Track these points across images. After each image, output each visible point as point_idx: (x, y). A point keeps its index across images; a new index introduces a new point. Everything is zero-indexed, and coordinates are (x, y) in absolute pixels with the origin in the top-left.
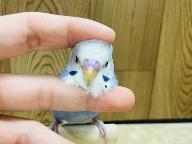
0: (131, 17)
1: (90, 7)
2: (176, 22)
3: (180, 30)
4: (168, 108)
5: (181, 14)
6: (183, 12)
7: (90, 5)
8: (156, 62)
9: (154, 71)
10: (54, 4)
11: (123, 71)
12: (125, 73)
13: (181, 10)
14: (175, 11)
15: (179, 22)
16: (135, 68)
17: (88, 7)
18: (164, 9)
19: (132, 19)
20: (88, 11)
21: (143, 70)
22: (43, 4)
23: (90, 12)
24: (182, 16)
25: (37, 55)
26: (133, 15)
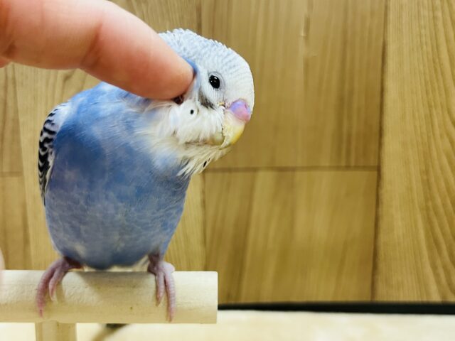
0: (302, 34)
1: (199, 16)
2: (424, 39)
3: (437, 60)
4: (428, 270)
5: (435, 18)
6: (439, 14)
7: (199, 10)
8: (380, 145)
9: (379, 169)
11: (294, 169)
12: (300, 176)
13: (434, 9)
14: (419, 12)
15: (431, 39)
16: (325, 162)
18: (386, 7)
19: (307, 38)
20: (195, 25)
21: (348, 167)
23: (200, 27)
24: (440, 24)
26: (307, 29)
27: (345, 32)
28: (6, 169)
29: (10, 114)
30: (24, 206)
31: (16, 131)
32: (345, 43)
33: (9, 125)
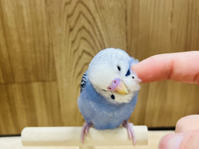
0: (170, 19)
1: (126, 14)
7: (126, 11)
10: (91, 14)
17: (124, 14)
19: (171, 21)
20: (124, 17)
22: (82, 16)
23: (126, 18)
25: (79, 63)
26: (172, 17)
27: (188, 17)
28: (51, 79)
29: (51, 57)
30: (58, 93)
31: (54, 64)
32: (188, 21)
33: (51, 62)
